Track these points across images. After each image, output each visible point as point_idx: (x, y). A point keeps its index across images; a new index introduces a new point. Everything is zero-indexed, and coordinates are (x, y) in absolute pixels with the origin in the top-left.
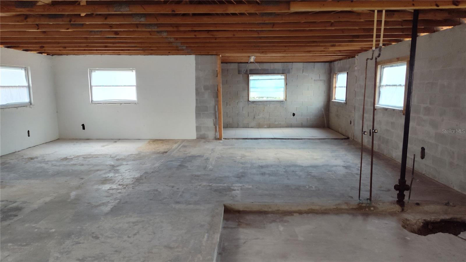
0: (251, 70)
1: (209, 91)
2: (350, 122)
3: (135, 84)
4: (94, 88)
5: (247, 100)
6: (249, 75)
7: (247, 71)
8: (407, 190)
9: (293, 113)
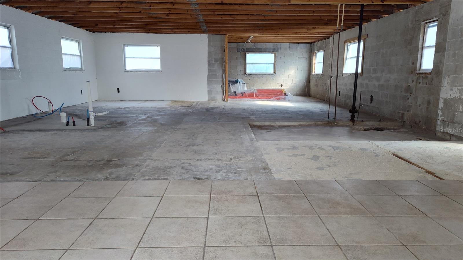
0: (247, 49)
1: (218, 63)
2: (325, 89)
3: (159, 56)
4: (127, 59)
5: (244, 73)
6: (246, 53)
7: (244, 49)
8: (356, 112)
9: (281, 84)
